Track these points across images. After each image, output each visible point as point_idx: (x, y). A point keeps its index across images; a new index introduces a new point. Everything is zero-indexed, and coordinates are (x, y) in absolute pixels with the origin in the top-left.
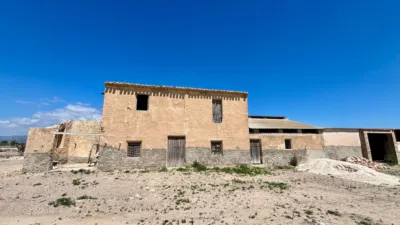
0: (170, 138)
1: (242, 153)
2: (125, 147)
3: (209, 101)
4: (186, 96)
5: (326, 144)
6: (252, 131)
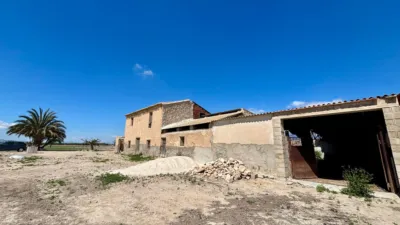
0: (137, 139)
1: (157, 148)
3: (148, 114)
4: (141, 114)
5: (214, 141)
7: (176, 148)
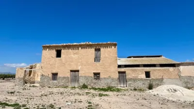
0: (71, 71)
1: (113, 79)
2: (51, 76)
3: (93, 50)
4: (80, 48)
5: (182, 75)
6: (119, 66)
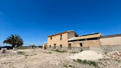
0: (54, 44)
1: (66, 47)
2: (49, 46)
3: (60, 35)
4: (56, 36)
6: (68, 41)
7: (78, 47)
